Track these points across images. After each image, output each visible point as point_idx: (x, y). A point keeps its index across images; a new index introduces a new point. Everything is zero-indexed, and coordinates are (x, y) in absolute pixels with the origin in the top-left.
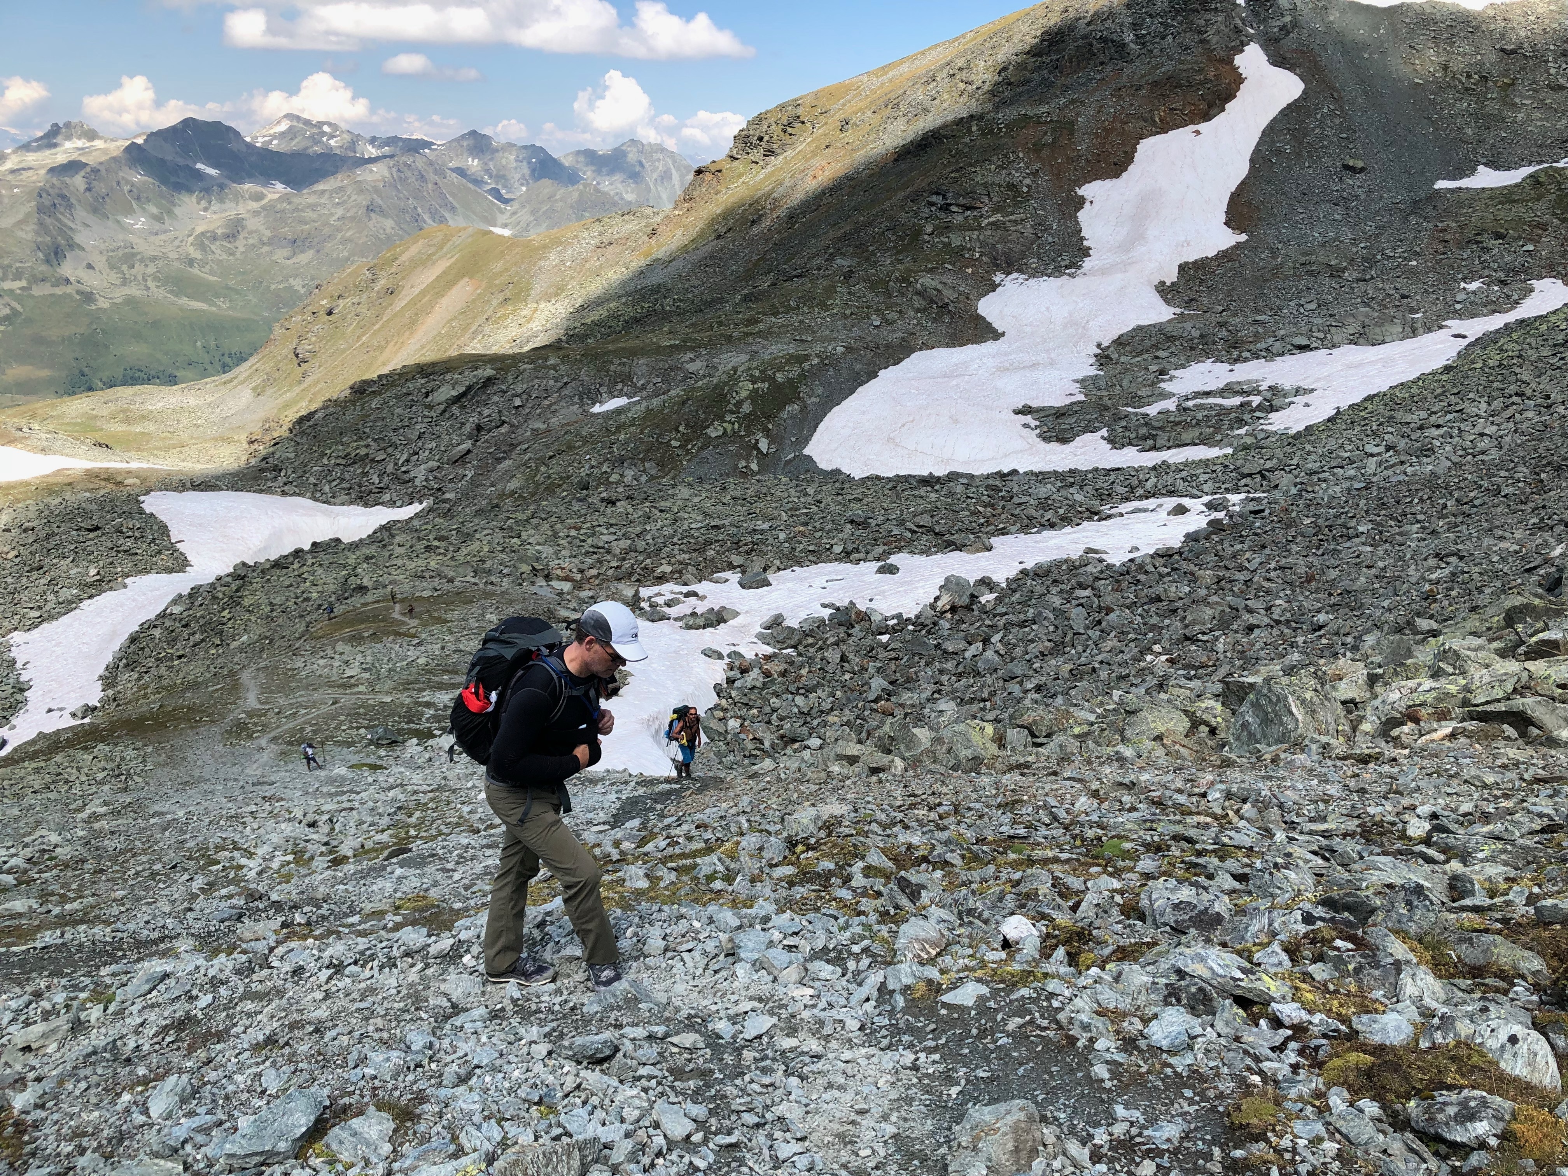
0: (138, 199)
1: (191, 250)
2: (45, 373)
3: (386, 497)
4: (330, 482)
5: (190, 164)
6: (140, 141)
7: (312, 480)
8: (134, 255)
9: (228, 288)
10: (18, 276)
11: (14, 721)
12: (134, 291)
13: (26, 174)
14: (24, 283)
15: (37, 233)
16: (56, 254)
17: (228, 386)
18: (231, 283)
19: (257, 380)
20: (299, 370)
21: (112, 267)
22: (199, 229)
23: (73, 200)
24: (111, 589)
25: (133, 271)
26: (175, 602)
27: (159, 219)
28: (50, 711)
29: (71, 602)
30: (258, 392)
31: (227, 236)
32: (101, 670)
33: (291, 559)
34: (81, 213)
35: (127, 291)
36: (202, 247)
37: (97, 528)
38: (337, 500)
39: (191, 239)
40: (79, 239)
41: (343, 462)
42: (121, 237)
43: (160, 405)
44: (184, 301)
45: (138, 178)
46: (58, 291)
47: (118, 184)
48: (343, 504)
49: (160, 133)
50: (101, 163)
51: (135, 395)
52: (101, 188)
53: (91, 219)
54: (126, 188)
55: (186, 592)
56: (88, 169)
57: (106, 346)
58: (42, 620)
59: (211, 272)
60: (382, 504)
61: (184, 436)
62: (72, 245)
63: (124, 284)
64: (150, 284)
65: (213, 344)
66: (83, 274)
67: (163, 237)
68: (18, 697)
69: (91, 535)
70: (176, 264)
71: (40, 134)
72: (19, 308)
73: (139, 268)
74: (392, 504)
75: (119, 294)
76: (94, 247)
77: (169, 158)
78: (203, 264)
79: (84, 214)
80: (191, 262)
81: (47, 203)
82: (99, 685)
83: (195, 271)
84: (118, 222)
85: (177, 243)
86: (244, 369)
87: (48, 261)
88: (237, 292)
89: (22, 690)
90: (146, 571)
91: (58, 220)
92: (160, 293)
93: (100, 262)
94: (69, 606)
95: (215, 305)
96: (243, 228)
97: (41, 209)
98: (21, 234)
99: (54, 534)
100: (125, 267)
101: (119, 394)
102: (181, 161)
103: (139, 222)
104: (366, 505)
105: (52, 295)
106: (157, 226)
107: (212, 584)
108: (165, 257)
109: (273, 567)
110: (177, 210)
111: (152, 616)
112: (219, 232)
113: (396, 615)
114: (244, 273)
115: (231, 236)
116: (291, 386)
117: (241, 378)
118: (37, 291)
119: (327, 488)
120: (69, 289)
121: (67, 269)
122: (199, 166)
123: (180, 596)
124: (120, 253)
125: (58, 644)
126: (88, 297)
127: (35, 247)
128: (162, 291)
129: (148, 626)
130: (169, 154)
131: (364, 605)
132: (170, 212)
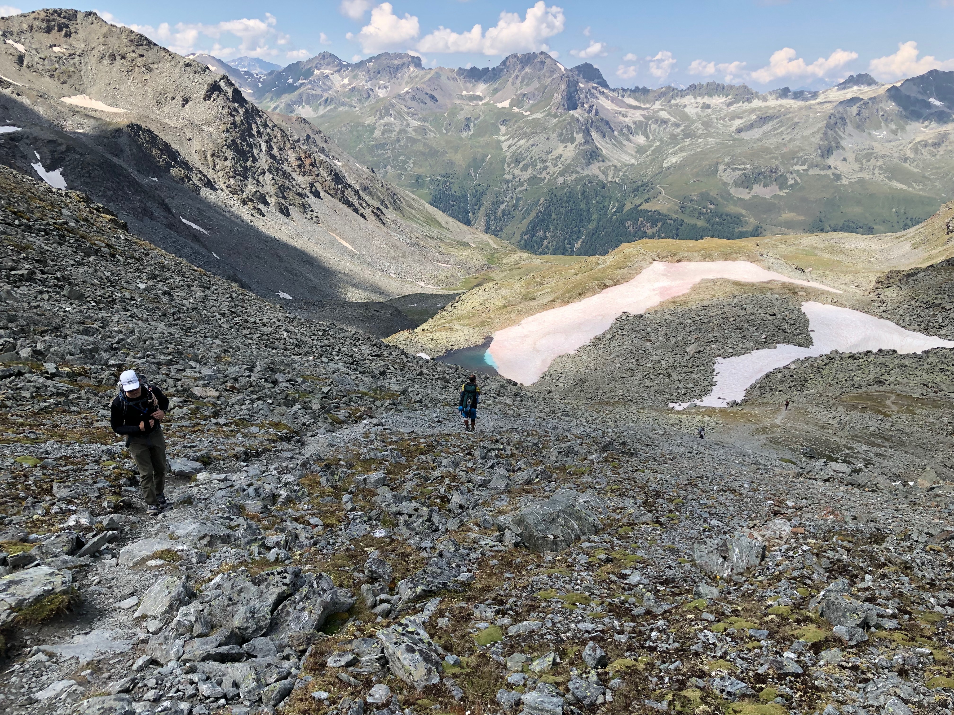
0: (886, 120)
1: (908, 152)
2: (801, 218)
3: (943, 332)
4: (911, 316)
5: (925, 98)
6: (898, 85)
7: (901, 312)
8: (872, 154)
9: (924, 177)
10: (803, 164)
11: (704, 398)
12: (865, 175)
13: (826, 105)
14: (806, 167)
15: (822, 139)
16: (828, 151)
17: (899, 240)
18: (927, 174)
19: (917, 239)
20: (948, 236)
21: (857, 160)
22: (918, 140)
23: (847, 121)
24: (768, 348)
25: (869, 163)
26: (794, 362)
27: (895, 132)
28: (719, 398)
29: (748, 349)
30: (915, 247)
31: (934, 144)
32: (747, 386)
33: (863, 355)
34: (849, 128)
35: (861, 175)
36: (916, 150)
37: (775, 315)
38: (911, 327)
39: (911, 145)
40: (843, 143)
41: (924, 305)
42: (868, 143)
43: (853, 246)
44: (893, 183)
45: (890, 107)
46: (823, 173)
47: (877, 111)
48: (914, 330)
49: (913, 79)
50: (871, 99)
51: (842, 238)
52: (866, 113)
53: (854, 132)
54: (881, 114)
55: (802, 358)
56: (862, 102)
57: (839, 206)
58: (733, 354)
59: (917, 167)
60: (938, 336)
61: (860, 267)
62: (839, 147)
63: (860, 171)
64: (876, 172)
65: (902, 211)
66: (839, 163)
67: (893, 143)
68: (709, 388)
69: (771, 318)
70: (896, 161)
71: (842, 81)
72: (799, 181)
73: (873, 161)
74: (945, 337)
75: (855, 177)
76: (851, 148)
77: (913, 95)
78: (913, 161)
79: (851, 129)
80: (906, 160)
81: (833, 122)
82: (744, 393)
83: (907, 165)
84: (869, 133)
85: (901, 147)
86: (912, 231)
87: (822, 156)
88: (930, 180)
89: (712, 385)
90: (789, 343)
91: (836, 132)
92: (880, 177)
93: (851, 157)
94: (747, 351)
95: (912, 187)
96: (947, 139)
97: (827, 126)
98: (813, 140)
99: (753, 314)
100: (864, 161)
101: (833, 237)
102: (920, 97)
103: (882, 134)
104: (928, 334)
105: (819, 175)
106: (892, 137)
107: (816, 358)
108: (891, 155)
109: (849, 357)
110: (908, 127)
111: (781, 366)
112: (930, 141)
113: (888, 402)
114: (938, 168)
115: (938, 144)
116: (937, 246)
117: (908, 236)
118: (811, 172)
119: (907, 319)
120: (829, 172)
121: (831, 161)
122: (931, 100)
123: (798, 360)
124: (865, 152)
125: (735, 368)
126: (838, 177)
127: (817, 146)
129: (777, 371)
130: (914, 92)
131: (877, 391)
132: (903, 128)
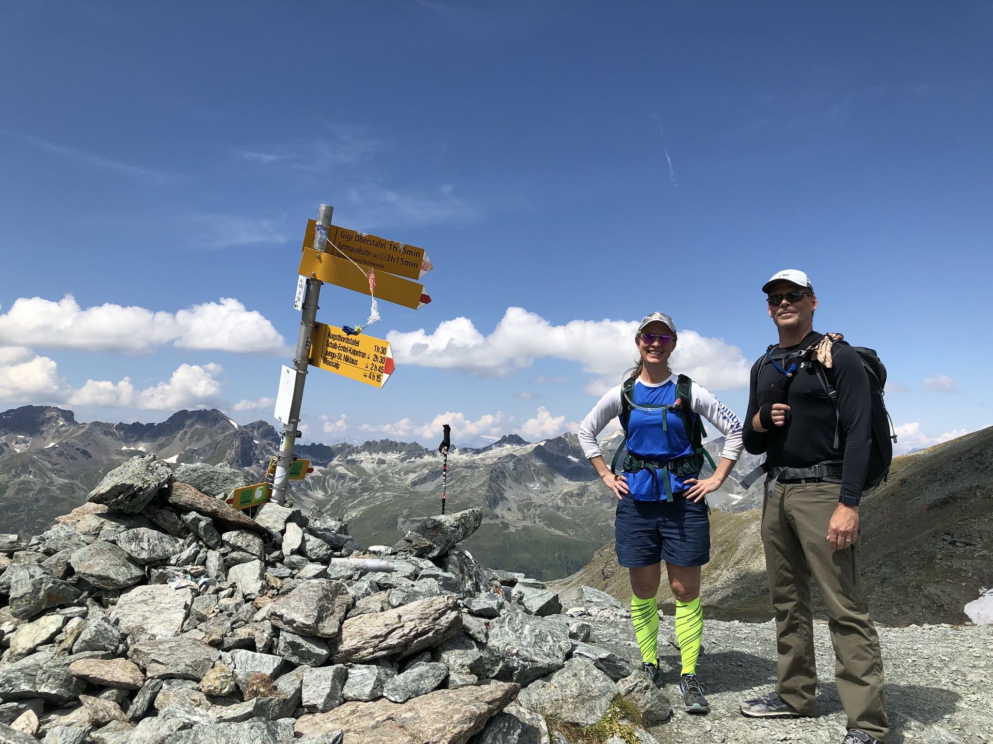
0: (537, 474)
1: (559, 501)
5: (565, 456)
6: (542, 444)
8: (531, 503)
9: (576, 524)
12: (528, 523)
13: (488, 461)
15: (487, 491)
16: (495, 502)
18: (577, 521)
21: (520, 510)
22: (565, 491)
23: (507, 475)
25: (530, 512)
27: (546, 484)
31: (578, 495)
34: (509, 481)
35: (525, 523)
36: (564, 500)
39: (560, 496)
40: (506, 495)
42: (526, 494)
44: (552, 530)
45: (539, 463)
46: (492, 522)
47: (529, 466)
49: (553, 440)
50: (523, 456)
52: (520, 468)
53: (513, 484)
54: (533, 468)
56: (516, 459)
57: (510, 553)
59: (568, 515)
62: (503, 498)
63: (524, 519)
64: (537, 520)
65: (563, 555)
66: (505, 513)
67: (546, 494)
70: (551, 509)
71: (497, 440)
73: (533, 511)
75: (520, 525)
76: (513, 499)
77: (555, 453)
78: (564, 509)
79: (510, 482)
80: (558, 508)
81: (495, 476)
83: (560, 513)
84: (526, 486)
85: (553, 498)
87: (490, 506)
88: (580, 526)
91: (498, 485)
92: (540, 524)
93: (514, 506)
95: (567, 533)
96: (588, 490)
97: (491, 479)
98: (480, 492)
100: (525, 510)
102: (561, 455)
103: (536, 486)
105: (489, 524)
106: (545, 488)
108: (546, 505)
110: (555, 480)
112: (575, 492)
114: (584, 516)
115: (580, 495)
117: (574, 582)
120: (497, 521)
121: (498, 511)
122: (569, 457)
124: (525, 502)
126: (506, 526)
127: (485, 498)
128: (542, 524)
130: (556, 451)
132: (552, 481)
